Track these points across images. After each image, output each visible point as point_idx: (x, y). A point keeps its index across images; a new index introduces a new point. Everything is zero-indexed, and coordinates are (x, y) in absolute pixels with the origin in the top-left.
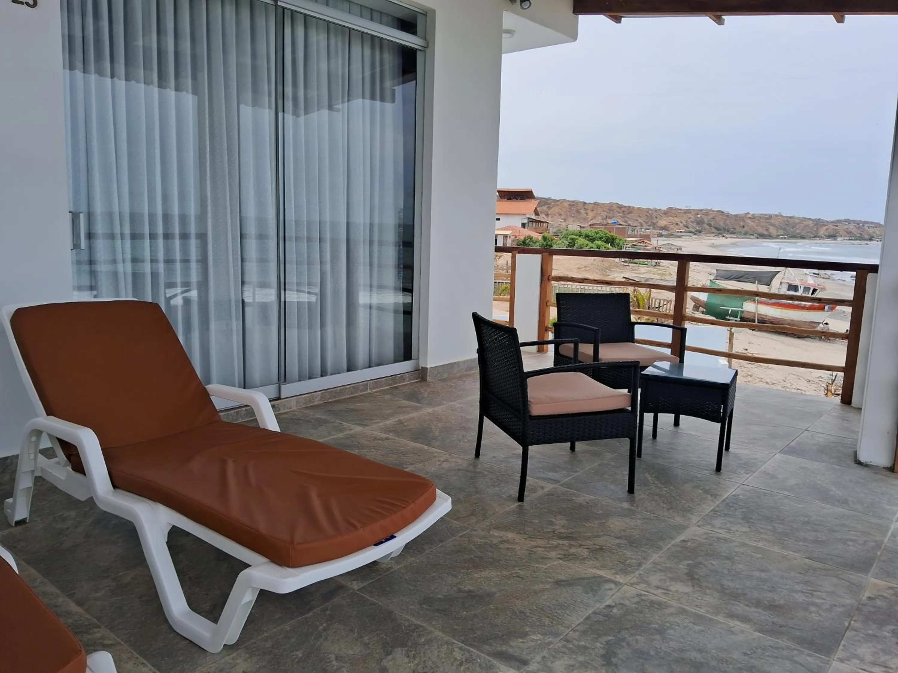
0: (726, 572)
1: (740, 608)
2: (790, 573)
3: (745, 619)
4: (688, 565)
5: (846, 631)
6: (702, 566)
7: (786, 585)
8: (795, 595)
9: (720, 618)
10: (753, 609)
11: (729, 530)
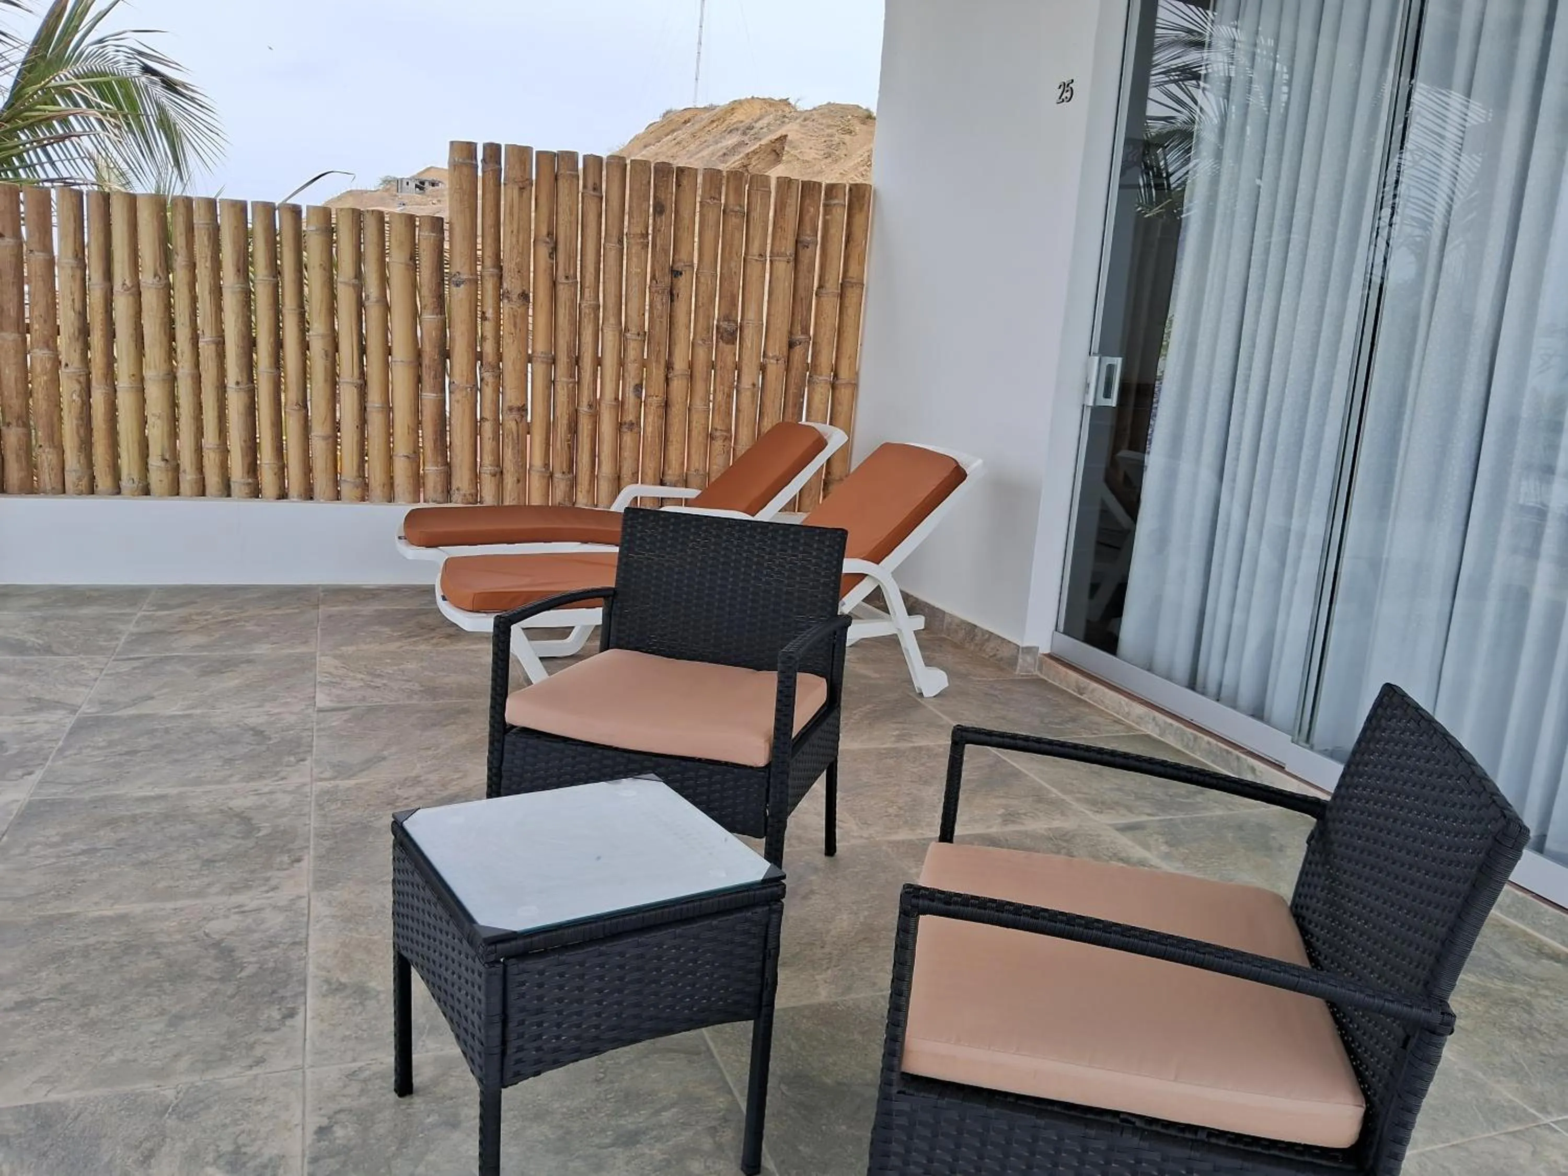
0: (200, 841)
1: (155, 808)
2: (101, 875)
3: (144, 800)
4: (259, 830)
5: (6, 831)
6: (239, 835)
7: (102, 856)
8: (85, 847)
9: (174, 791)
10: (138, 811)
11: (241, 910)
